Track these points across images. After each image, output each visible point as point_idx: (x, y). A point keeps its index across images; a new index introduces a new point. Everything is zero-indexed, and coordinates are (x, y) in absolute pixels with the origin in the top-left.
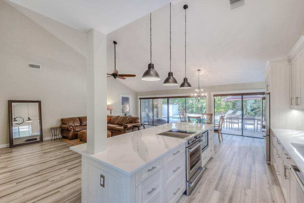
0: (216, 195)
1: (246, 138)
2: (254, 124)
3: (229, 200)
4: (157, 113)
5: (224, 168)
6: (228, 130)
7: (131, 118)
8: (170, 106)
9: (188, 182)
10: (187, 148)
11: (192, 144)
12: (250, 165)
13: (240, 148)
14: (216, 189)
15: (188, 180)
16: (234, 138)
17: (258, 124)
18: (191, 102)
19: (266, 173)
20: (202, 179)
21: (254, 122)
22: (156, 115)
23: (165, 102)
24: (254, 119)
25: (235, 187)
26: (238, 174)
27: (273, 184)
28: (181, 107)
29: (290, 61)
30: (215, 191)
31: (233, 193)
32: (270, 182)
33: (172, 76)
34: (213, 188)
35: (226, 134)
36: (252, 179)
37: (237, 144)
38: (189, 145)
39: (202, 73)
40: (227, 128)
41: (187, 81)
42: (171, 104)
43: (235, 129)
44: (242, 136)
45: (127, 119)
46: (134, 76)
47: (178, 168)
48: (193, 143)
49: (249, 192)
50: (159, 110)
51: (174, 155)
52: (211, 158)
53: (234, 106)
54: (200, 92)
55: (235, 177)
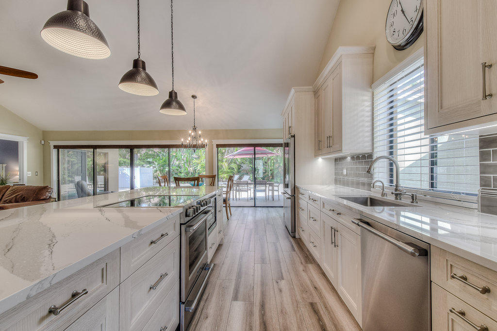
0: (238, 310)
1: (260, 209)
2: (265, 191)
3: (260, 310)
4: (105, 185)
5: (241, 258)
6: (235, 202)
7: (22, 190)
8: (137, 170)
9: (183, 303)
10: (183, 227)
11: (194, 215)
12: (274, 243)
13: (256, 222)
14: (235, 298)
15: (183, 300)
16: (246, 210)
17: (269, 190)
18: (177, 163)
19: (294, 251)
20: (209, 286)
21: (266, 187)
22: (103, 186)
23: (125, 162)
24: (265, 184)
25: (263, 284)
26: (263, 261)
27: (306, 262)
28: (158, 172)
29: (316, 93)
30: (235, 303)
31: (263, 294)
32: (303, 261)
33: (144, 68)
34: (231, 298)
35: (235, 207)
36: (282, 264)
37: (250, 218)
38: (188, 219)
39: (199, 102)
40: (233, 200)
41: (176, 97)
42: (139, 165)
43: (244, 199)
44: (255, 206)
45: (8, 192)
46: (33, 76)
47: (162, 277)
48: (196, 213)
49: (283, 284)
50: (111, 175)
51: (153, 245)
52: (220, 246)
53: (239, 169)
54: (195, 138)
55: (259, 265)
